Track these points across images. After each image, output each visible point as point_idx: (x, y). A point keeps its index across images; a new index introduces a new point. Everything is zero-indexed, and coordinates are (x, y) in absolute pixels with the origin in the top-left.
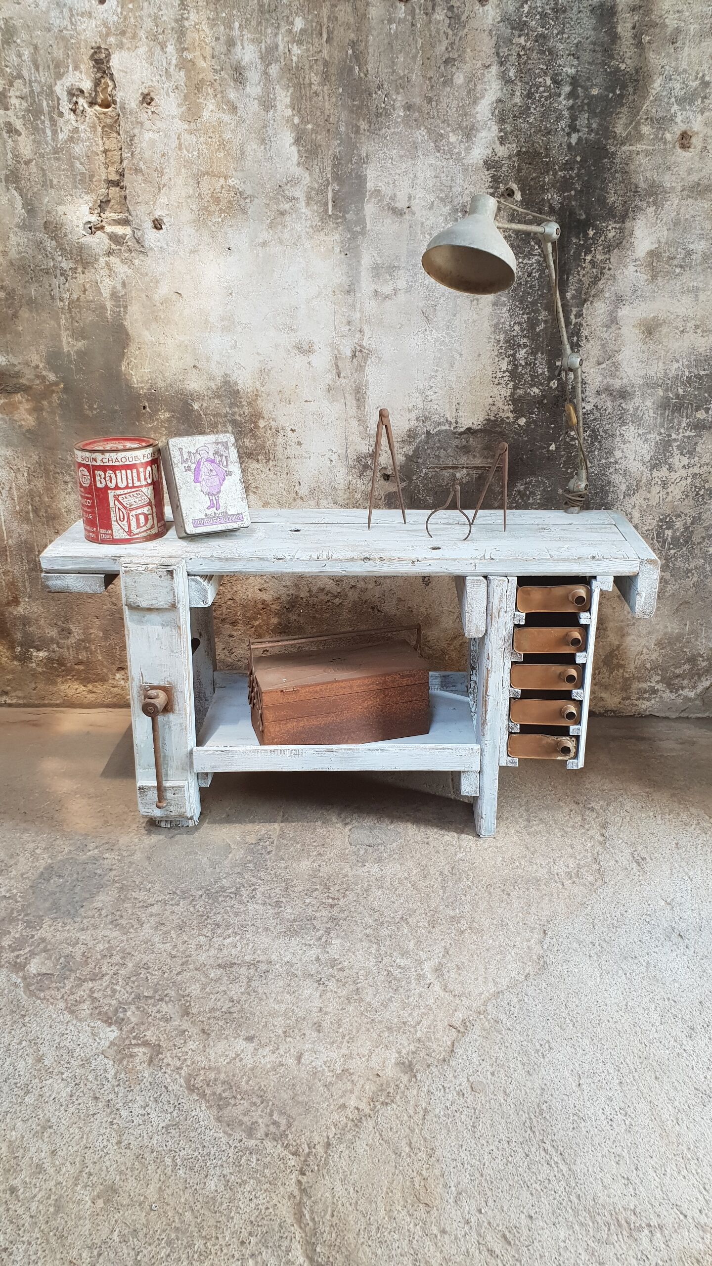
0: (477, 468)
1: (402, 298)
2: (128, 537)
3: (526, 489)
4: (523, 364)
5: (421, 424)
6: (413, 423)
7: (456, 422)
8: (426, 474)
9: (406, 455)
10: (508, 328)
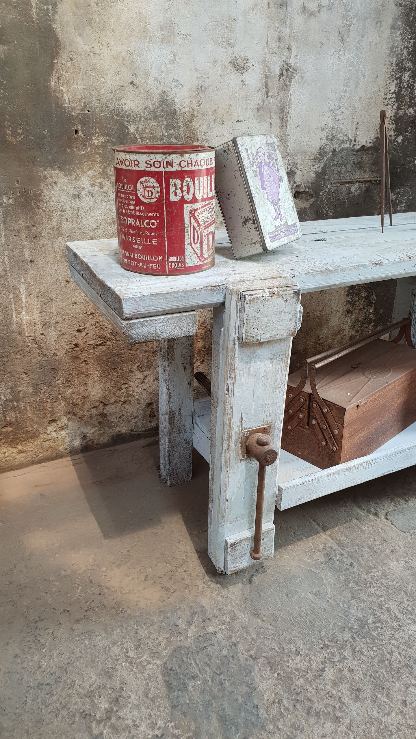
0: (366, 182)
1: (324, 15)
2: (200, 263)
3: (397, 198)
4: (406, 86)
5: (329, 142)
6: (324, 141)
7: (355, 141)
8: (330, 189)
9: (316, 173)
10: (399, 51)
